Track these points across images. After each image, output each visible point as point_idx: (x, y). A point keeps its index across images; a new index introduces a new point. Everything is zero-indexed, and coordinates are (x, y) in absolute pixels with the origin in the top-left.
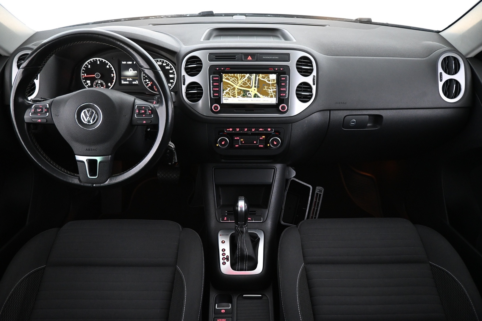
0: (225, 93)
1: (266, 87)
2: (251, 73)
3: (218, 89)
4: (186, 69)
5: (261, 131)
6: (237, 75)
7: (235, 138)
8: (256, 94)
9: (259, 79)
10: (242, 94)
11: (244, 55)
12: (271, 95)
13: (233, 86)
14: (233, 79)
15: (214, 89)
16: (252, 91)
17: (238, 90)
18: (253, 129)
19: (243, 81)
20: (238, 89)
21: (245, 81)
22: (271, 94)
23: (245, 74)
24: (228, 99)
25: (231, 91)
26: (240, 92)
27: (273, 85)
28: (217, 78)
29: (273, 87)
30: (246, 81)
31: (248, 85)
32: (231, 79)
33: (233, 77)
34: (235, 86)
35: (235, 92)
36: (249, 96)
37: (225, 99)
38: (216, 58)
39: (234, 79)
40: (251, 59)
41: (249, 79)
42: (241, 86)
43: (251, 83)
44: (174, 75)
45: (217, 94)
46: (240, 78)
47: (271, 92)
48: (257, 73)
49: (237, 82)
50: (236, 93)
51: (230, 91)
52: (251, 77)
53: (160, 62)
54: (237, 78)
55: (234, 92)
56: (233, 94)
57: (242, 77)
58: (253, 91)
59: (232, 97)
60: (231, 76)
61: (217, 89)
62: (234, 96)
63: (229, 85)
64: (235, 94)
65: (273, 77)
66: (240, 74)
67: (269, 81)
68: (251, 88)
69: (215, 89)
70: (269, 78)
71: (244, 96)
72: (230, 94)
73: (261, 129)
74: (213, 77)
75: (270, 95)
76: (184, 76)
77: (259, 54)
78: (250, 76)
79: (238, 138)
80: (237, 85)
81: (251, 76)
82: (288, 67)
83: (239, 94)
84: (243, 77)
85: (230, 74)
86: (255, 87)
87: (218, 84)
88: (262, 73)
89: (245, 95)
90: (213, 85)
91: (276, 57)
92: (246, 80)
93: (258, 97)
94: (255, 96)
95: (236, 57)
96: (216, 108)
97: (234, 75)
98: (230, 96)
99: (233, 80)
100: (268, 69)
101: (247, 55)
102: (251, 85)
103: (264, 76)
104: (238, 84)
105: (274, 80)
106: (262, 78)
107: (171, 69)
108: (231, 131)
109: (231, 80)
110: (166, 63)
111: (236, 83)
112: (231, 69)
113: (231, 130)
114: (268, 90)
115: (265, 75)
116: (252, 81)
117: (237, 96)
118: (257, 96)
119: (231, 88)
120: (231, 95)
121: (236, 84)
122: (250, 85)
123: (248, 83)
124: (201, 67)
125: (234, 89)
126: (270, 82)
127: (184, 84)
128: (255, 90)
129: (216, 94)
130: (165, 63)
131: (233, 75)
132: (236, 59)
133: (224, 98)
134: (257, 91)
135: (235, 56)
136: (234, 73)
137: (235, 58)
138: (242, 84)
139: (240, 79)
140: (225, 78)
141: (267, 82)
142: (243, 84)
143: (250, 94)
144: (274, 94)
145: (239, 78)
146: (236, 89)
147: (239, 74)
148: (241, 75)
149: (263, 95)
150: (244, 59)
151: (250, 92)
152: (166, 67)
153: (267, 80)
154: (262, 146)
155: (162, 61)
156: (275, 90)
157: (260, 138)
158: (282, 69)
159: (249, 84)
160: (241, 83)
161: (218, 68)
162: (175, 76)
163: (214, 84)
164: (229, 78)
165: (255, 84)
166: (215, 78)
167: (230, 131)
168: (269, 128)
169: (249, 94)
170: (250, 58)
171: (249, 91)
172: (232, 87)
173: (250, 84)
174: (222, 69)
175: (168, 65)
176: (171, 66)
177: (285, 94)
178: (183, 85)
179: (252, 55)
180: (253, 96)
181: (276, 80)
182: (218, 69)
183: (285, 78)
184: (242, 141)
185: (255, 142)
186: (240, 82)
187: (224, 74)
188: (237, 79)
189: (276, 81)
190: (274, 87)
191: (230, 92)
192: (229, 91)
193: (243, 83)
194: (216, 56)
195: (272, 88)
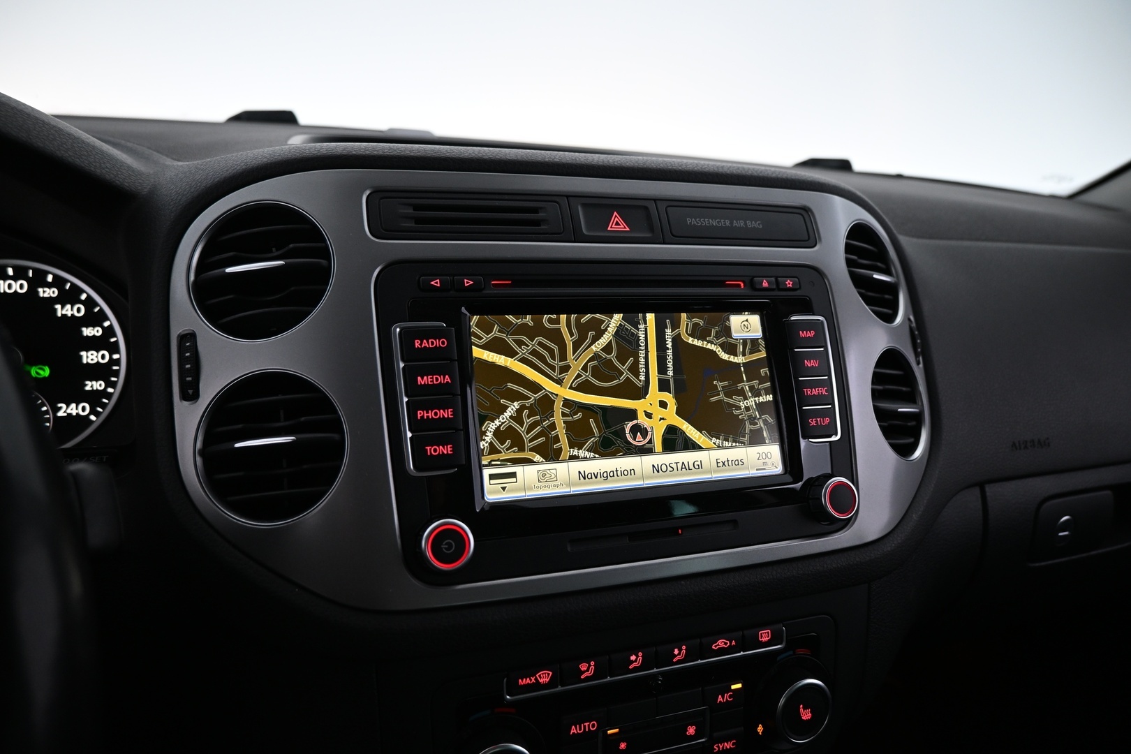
0: (489, 437)
1: (720, 385)
2: (633, 309)
3: (448, 414)
4: (204, 290)
5: (722, 651)
6: (557, 321)
7: (573, 730)
8: (672, 431)
9: (677, 340)
10: (596, 433)
11: (584, 205)
12: (753, 427)
13: (535, 387)
14: (533, 345)
15: (420, 414)
16: (649, 415)
17: (567, 411)
18: (676, 652)
19: (596, 357)
20: (567, 403)
21: (604, 355)
22: (753, 420)
23: (599, 316)
24: (513, 475)
25: (528, 421)
26: (584, 421)
27: (751, 367)
28: (438, 343)
29: (755, 383)
30: (613, 356)
31: (622, 378)
32: (520, 343)
33: (531, 333)
34: (549, 385)
35: (553, 427)
36: (639, 441)
37: (492, 477)
38: (418, 221)
39: (540, 344)
40: (623, 227)
41: (623, 343)
42: (584, 387)
43: (637, 362)
44: (114, 348)
45: (447, 450)
46: (576, 336)
47: (747, 409)
48: (667, 309)
49: (556, 363)
50: (561, 430)
51: (521, 424)
52: (634, 331)
53: (15, 278)
54: (556, 336)
55: (546, 423)
56: (543, 439)
57: (583, 330)
58: (658, 412)
59: (537, 458)
60: (523, 329)
61: (442, 413)
62: (552, 454)
63: (510, 385)
64: (557, 439)
65: (746, 325)
66: (573, 317)
67: (731, 349)
68: (640, 393)
69: (431, 414)
70: (727, 331)
71: (606, 449)
72: (526, 437)
73: (721, 643)
74: (407, 336)
75: (748, 427)
76: (189, 339)
77: (662, 206)
78: (628, 326)
79: (591, 726)
80: (559, 382)
81: (636, 326)
82: (816, 273)
83: (578, 436)
84: (591, 334)
85: (510, 317)
86: (663, 386)
87: (447, 380)
88: (691, 307)
89: (612, 437)
90: (412, 389)
91: (749, 223)
92: (607, 349)
93: (690, 446)
94: (675, 440)
95: (542, 215)
96: (449, 542)
97: (539, 323)
98: (527, 455)
99: (534, 353)
100: (722, 284)
101: (602, 206)
102: (642, 378)
103: (701, 322)
104: (570, 377)
105: (754, 341)
106: (692, 335)
107: (94, 318)
108: (546, 686)
109: (523, 352)
110: (59, 282)
111: (553, 368)
112: (516, 284)
113: (544, 677)
114: (735, 400)
115: (706, 315)
116: (642, 355)
117: (567, 451)
118: (680, 442)
119: (527, 403)
120: (528, 445)
121: (555, 374)
122: (637, 375)
123: (624, 368)
124: (324, 275)
125: (546, 403)
126: (735, 355)
127: (191, 393)
128: (663, 405)
129: (441, 449)
130: (50, 286)
131: (528, 319)
132: (544, 227)
133: (487, 473)
134: (679, 413)
135: (535, 210)
136: (538, 308)
137: (537, 223)
138: (587, 375)
139: (576, 346)
140: (486, 338)
141: (724, 356)
142: (596, 373)
143: (644, 432)
144: (765, 422)
145: (569, 340)
146: (558, 407)
147: (563, 317)
148: (577, 320)
149: (712, 432)
150: (588, 229)
151: (642, 420)
152: (58, 307)
153: (722, 346)
154: (728, 745)
155: (31, 273)
156: (770, 398)
157: (720, 699)
158: (789, 283)
159: (626, 374)
160: (585, 368)
161: (435, 276)
162: (116, 356)
163: (422, 381)
164: (510, 340)
165: (662, 368)
166: (425, 344)
167: (537, 686)
168: (764, 626)
169: (637, 429)
170: (617, 223)
171: (632, 414)
172: (533, 397)
173: (634, 370)
174: (468, 283)
175: (70, 296)
176: (90, 303)
177: (827, 420)
178: (185, 397)
179: (625, 206)
180: (658, 445)
181: (762, 343)
182: (436, 283)
183: (813, 333)
184: (617, 739)
185: (691, 730)
186: (577, 363)
187: (475, 318)
188: (555, 347)
189: (767, 348)
190: (762, 381)
191: (522, 430)
192: (518, 418)
193: (594, 368)
194: (416, 207)
195: (752, 388)
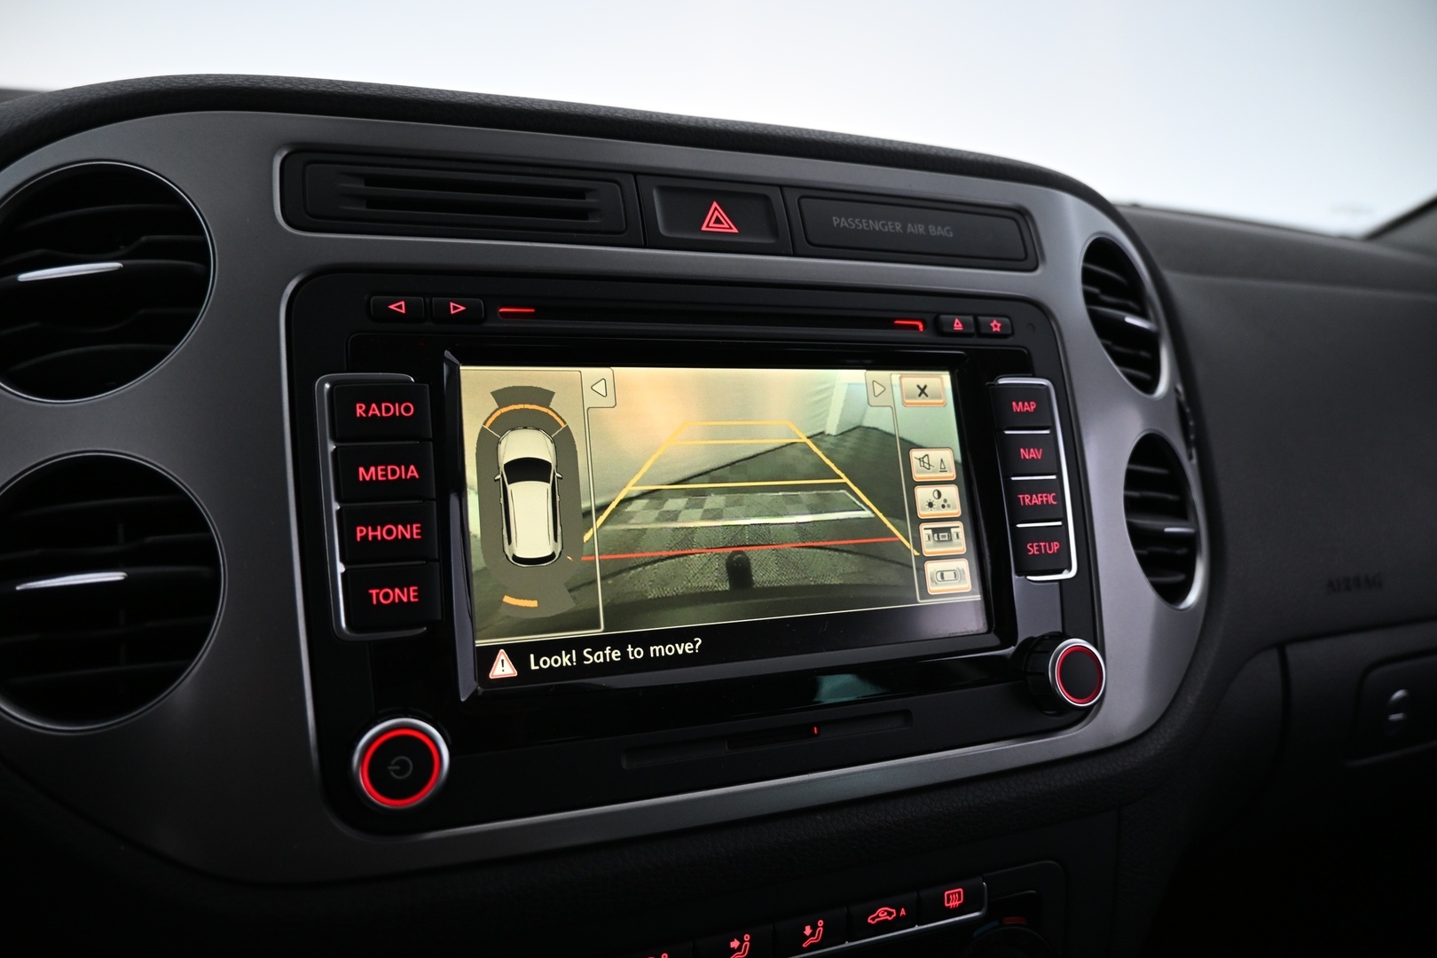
3: (411, 532)
5: (884, 927)
11: (662, 189)
15: (361, 531)
18: (808, 931)
28: (397, 409)
38: (372, 202)
40: (728, 227)
45: (408, 595)
61: (401, 531)
69: (380, 533)
73: (882, 914)
74: (343, 397)
77: (792, 196)
82: (1038, 312)
90: (349, 489)
91: (932, 229)
95: (590, 201)
96: (402, 760)
100: (887, 323)
101: (692, 192)
112: (542, 312)
124: (194, 289)
129: (397, 594)
132: (593, 221)
135: (580, 194)
137: (583, 214)
150: (668, 226)
158: (996, 326)
161: (398, 295)
166: (374, 410)
168: (952, 882)
170: (717, 220)
174: (456, 308)
177: (1056, 546)
179: (733, 193)
182: (399, 307)
183: (1033, 406)
194: (370, 180)
